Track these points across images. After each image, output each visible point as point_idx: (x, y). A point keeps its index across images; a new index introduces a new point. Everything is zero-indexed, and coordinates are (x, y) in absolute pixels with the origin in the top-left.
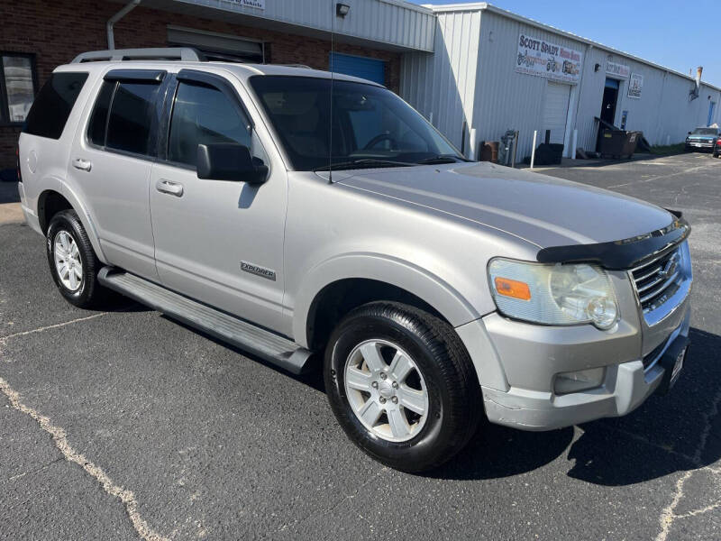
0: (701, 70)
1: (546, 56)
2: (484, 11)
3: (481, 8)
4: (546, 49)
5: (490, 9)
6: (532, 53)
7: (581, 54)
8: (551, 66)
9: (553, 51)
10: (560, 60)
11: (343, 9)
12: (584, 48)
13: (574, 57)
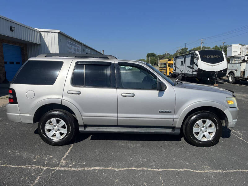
0: (103, 51)
1: (73, 47)
2: (58, 33)
3: (58, 31)
4: (73, 45)
5: (61, 32)
6: (70, 46)
7: (80, 46)
8: (75, 50)
9: (75, 46)
10: (76, 48)
11: (13, 29)
12: (80, 45)
13: (79, 47)
